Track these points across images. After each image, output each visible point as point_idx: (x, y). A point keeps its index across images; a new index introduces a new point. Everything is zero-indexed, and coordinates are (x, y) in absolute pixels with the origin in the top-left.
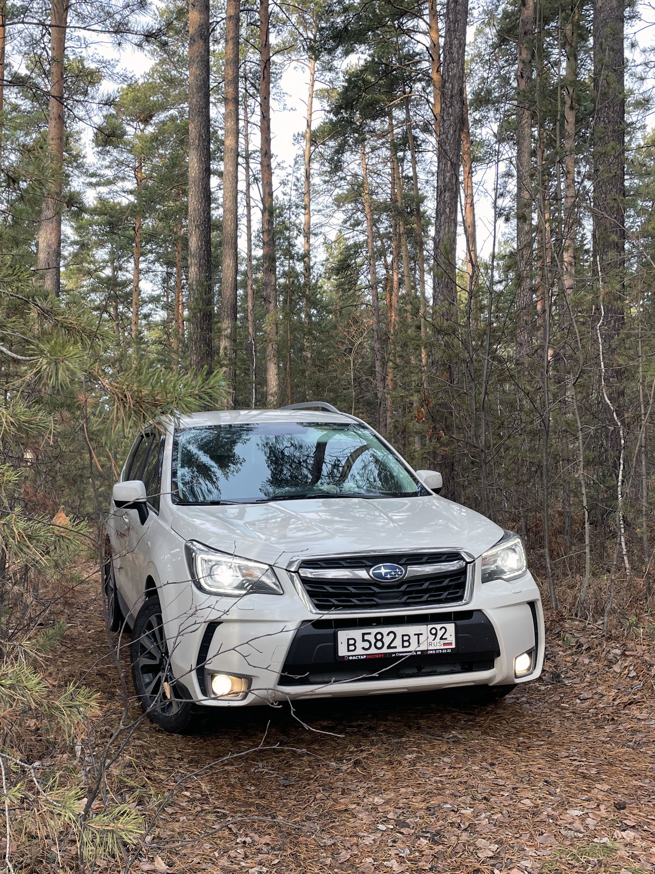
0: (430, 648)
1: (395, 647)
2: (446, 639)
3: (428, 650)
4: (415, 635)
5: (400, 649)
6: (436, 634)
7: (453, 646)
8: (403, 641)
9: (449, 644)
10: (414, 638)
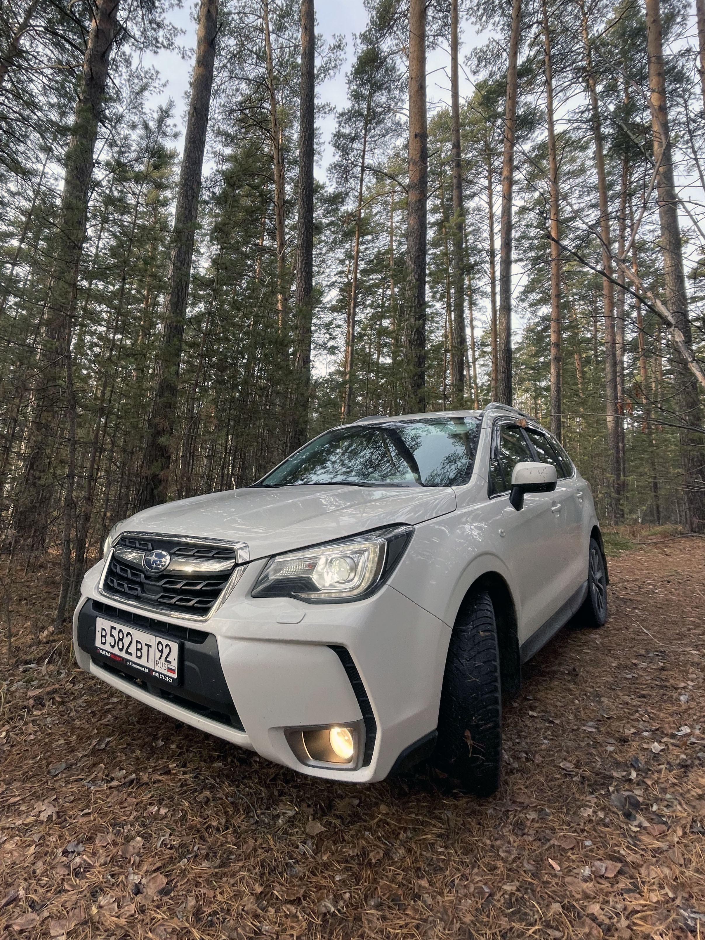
0: (157, 669)
1: (130, 654)
2: (169, 662)
3: (153, 671)
4: (146, 645)
5: (133, 658)
6: (161, 651)
7: (175, 676)
8: (137, 649)
9: (172, 671)
10: (145, 648)
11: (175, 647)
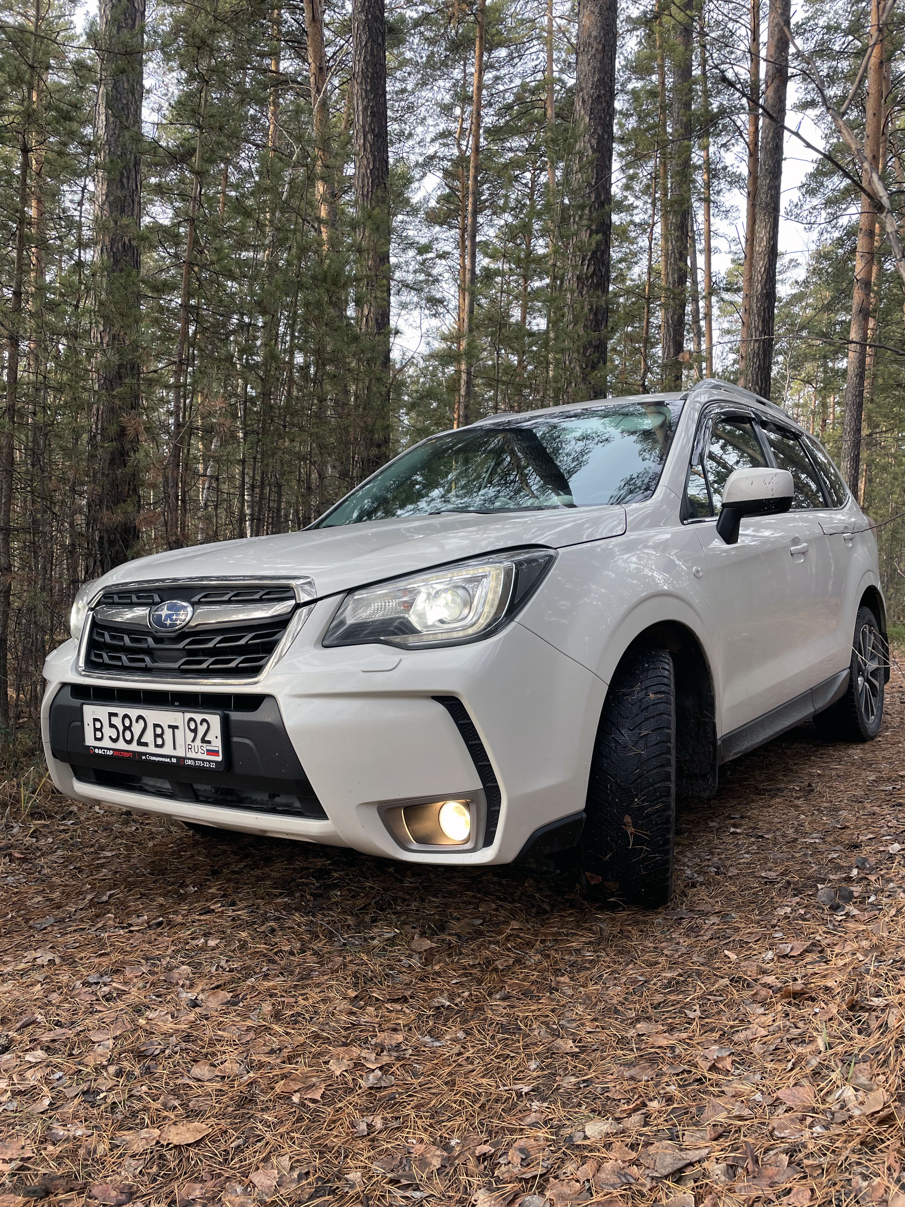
0: (189, 755)
1: (146, 744)
2: (209, 742)
3: (185, 758)
4: (170, 727)
5: (151, 749)
6: (195, 731)
7: (219, 758)
8: (156, 736)
9: (216, 753)
10: (168, 733)
11: (215, 720)
